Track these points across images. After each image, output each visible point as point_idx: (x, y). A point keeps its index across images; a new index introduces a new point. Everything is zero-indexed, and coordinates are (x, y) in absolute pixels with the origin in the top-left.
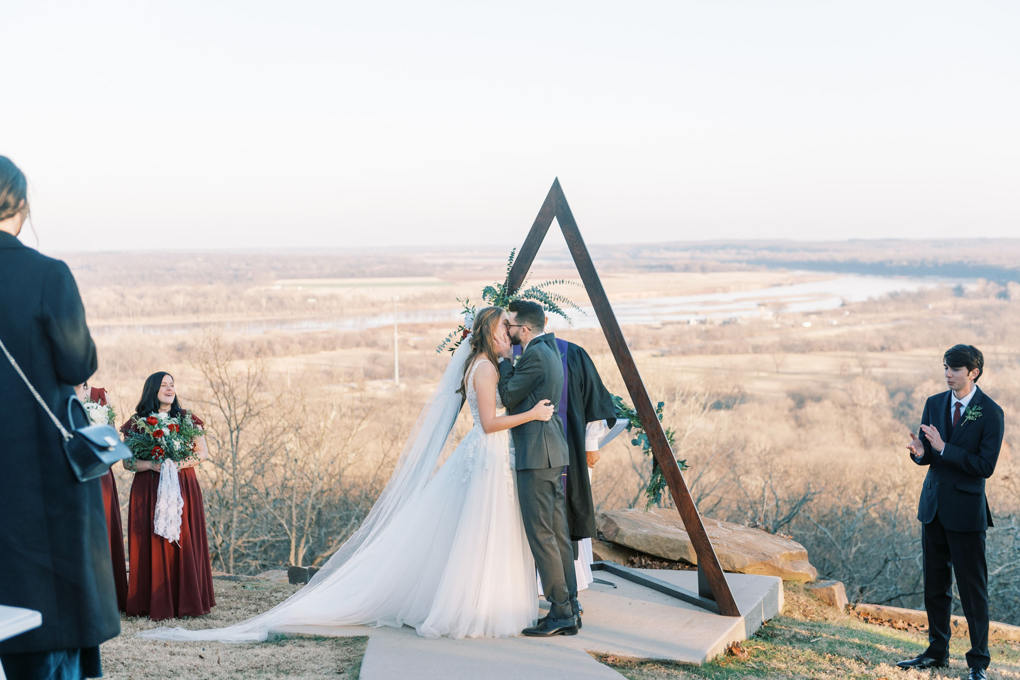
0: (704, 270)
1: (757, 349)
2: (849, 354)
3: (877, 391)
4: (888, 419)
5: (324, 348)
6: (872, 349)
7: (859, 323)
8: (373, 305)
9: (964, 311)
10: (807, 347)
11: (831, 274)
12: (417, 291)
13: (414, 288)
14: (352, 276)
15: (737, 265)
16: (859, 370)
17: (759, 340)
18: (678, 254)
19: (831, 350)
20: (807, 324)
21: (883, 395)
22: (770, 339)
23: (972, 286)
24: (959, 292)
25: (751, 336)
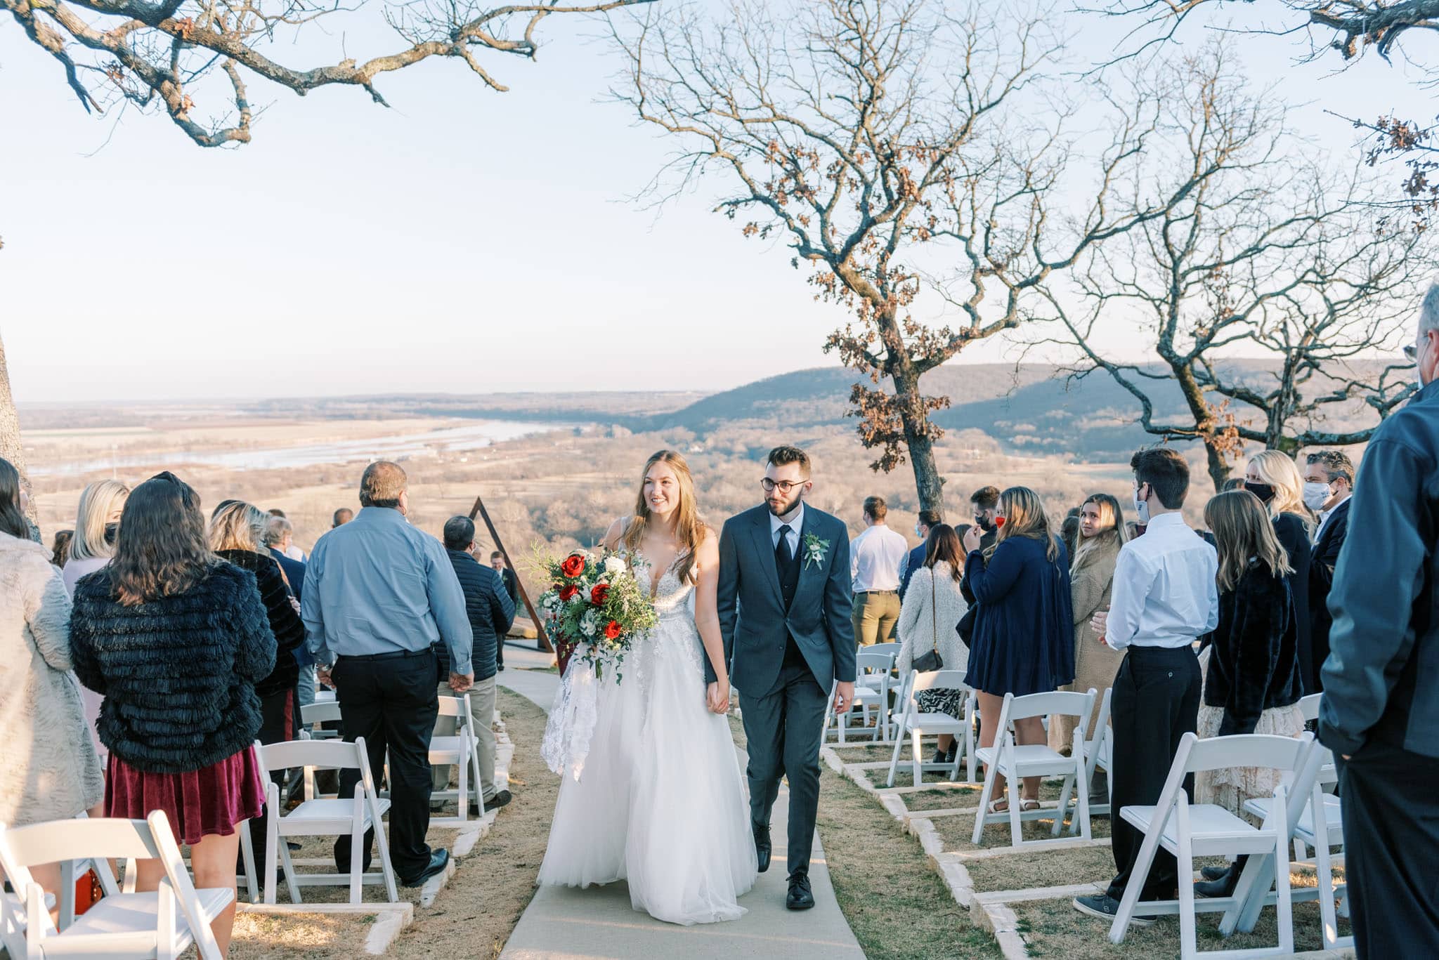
0: (379, 418)
1: (425, 481)
2: (498, 482)
3: (520, 511)
4: (529, 531)
5: (46, 491)
6: (515, 478)
7: (503, 458)
8: (89, 452)
9: (581, 447)
10: (465, 478)
11: (480, 421)
12: (131, 440)
13: (127, 437)
14: (68, 427)
15: (406, 414)
16: (506, 494)
17: (427, 473)
18: (357, 406)
19: (484, 479)
20: (464, 460)
21: (525, 513)
22: (437, 472)
23: (587, 429)
24: (577, 432)
25: (420, 470)
